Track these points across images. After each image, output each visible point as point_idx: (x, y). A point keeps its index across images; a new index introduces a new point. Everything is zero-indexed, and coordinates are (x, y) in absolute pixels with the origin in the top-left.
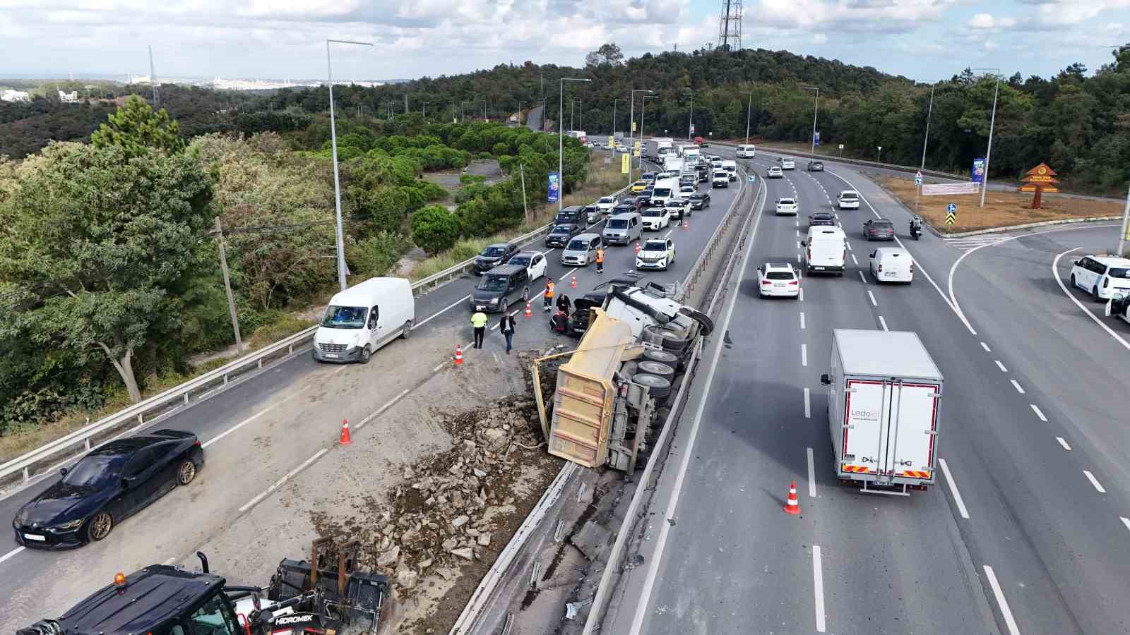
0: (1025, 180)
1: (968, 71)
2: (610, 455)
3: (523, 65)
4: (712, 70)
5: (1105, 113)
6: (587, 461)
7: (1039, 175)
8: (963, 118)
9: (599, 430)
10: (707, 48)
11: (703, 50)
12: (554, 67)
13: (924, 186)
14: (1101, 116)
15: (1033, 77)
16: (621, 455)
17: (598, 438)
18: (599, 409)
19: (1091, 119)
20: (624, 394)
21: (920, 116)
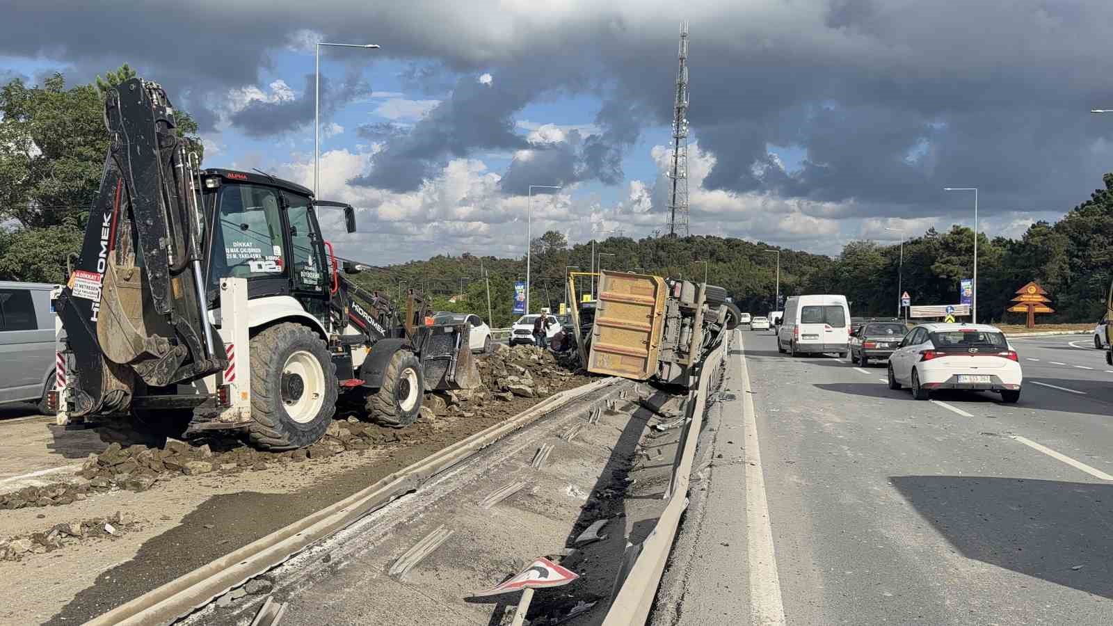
0: (1016, 299)
1: (932, 230)
2: (661, 368)
3: (461, 256)
4: (661, 253)
5: (1080, 253)
6: (634, 373)
7: (1028, 293)
8: (937, 264)
9: (650, 333)
10: (653, 237)
11: (650, 238)
12: (493, 258)
13: (911, 307)
14: (1077, 256)
15: (998, 238)
16: (675, 366)
17: (648, 344)
18: (649, 309)
19: (1067, 260)
20: (677, 294)
21: (891, 269)
